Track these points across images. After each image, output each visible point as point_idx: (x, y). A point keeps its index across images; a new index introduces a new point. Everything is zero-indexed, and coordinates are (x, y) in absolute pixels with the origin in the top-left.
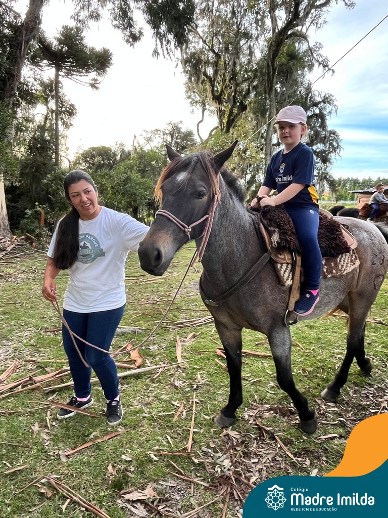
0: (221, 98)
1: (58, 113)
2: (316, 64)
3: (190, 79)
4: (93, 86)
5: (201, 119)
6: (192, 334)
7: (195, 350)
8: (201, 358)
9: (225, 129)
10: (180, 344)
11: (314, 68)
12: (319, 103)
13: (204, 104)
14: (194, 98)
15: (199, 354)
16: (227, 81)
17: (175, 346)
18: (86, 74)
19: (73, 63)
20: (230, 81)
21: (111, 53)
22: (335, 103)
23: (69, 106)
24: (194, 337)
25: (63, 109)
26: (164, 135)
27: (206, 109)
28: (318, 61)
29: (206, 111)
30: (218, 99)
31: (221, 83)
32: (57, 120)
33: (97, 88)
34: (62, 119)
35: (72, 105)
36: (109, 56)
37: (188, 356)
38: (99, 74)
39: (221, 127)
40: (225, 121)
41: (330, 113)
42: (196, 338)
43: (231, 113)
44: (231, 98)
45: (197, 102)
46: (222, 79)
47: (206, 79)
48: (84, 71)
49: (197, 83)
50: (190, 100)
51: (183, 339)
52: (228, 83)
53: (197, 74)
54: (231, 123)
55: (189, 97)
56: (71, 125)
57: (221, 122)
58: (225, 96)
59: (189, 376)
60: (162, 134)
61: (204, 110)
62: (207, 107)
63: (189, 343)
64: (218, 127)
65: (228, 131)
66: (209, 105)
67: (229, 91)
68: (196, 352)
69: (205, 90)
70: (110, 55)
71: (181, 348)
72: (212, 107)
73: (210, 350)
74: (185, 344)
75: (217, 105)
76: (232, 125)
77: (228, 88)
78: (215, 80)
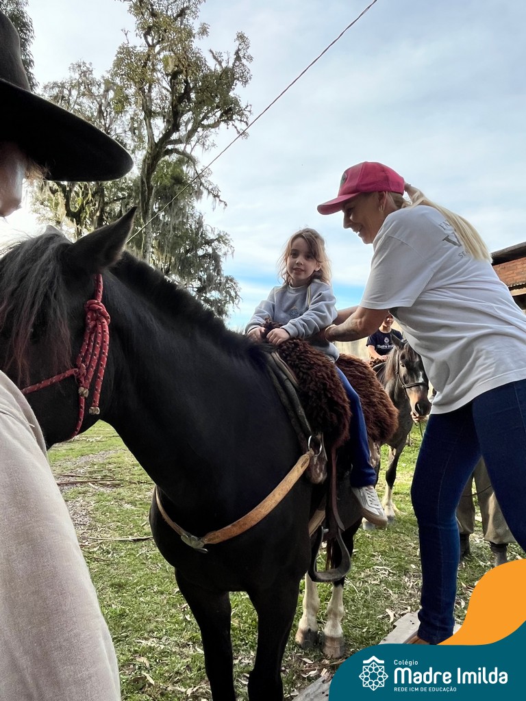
0: (80, 217)
2: (205, 192)
11: (203, 196)
12: (212, 241)
14: (44, 212)
16: (90, 196)
20: (93, 197)
22: (232, 244)
28: (207, 189)
30: (75, 216)
31: (81, 197)
41: (225, 254)
44: (95, 218)
45: (48, 219)
46: (83, 192)
47: (57, 188)
50: (38, 215)
52: (91, 198)
55: (37, 211)
58: (86, 214)
67: (92, 208)
69: (57, 204)
75: (74, 225)
77: (91, 205)
78: (71, 191)
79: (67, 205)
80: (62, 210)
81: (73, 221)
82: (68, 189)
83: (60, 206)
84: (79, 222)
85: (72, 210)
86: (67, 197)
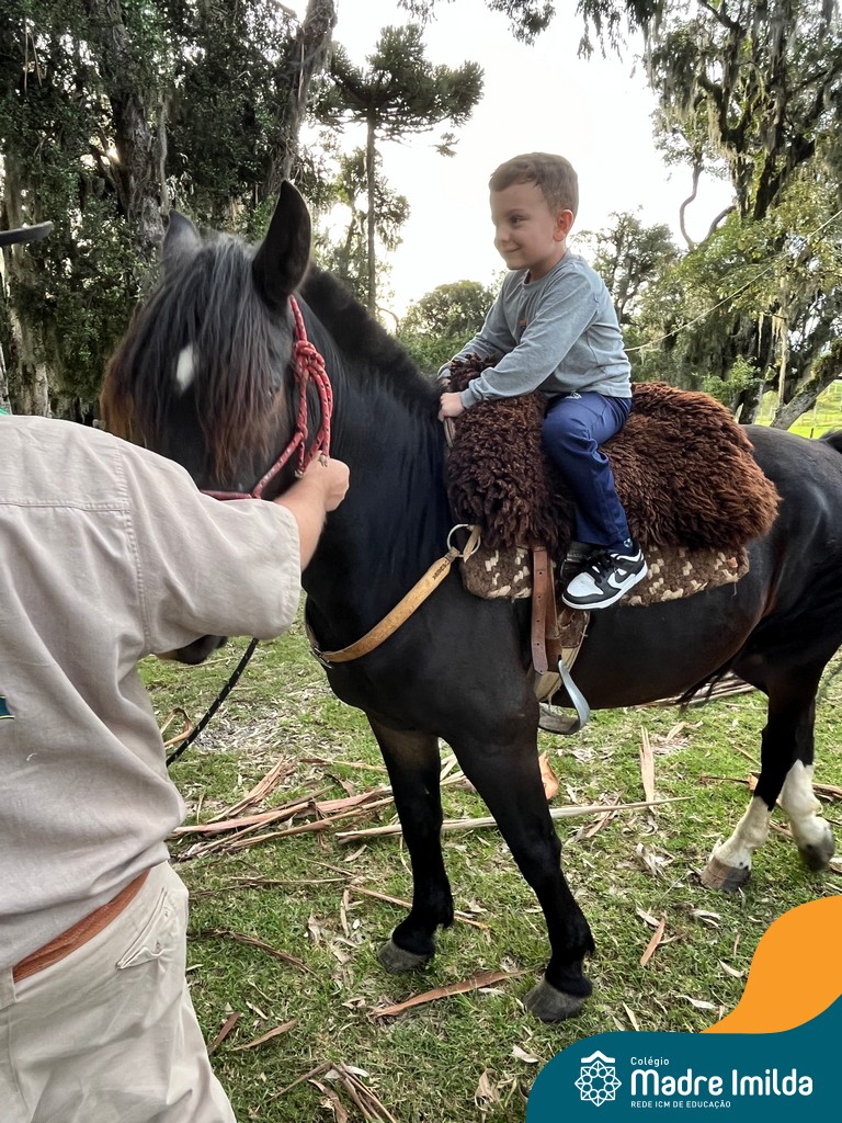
0: (742, 135)
1: (373, 218)
3: (666, 98)
4: (444, 150)
5: (691, 195)
6: (680, 726)
7: (689, 770)
8: (707, 794)
9: (753, 210)
10: (649, 749)
13: (698, 155)
14: (673, 144)
15: (702, 782)
16: (762, 92)
17: (638, 756)
18: (428, 127)
19: (402, 106)
20: (768, 89)
21: (482, 72)
23: (395, 202)
24: (687, 735)
25: (385, 209)
26: (599, 242)
27: (703, 169)
29: (702, 173)
30: (735, 137)
31: (745, 99)
32: (371, 232)
33: (451, 154)
34: (382, 230)
35: (401, 200)
36: (477, 78)
37: (672, 784)
38: (456, 122)
39: (743, 206)
40: (752, 191)
42: (691, 737)
43: (770, 166)
44: (771, 130)
45: (681, 153)
46: (748, 88)
47: (705, 94)
48: (425, 121)
49: (684, 106)
50: (665, 152)
51: (656, 736)
52: (764, 94)
53: (683, 84)
54: (768, 194)
55: (662, 145)
56: (400, 241)
57: (742, 196)
58: (754, 126)
59: (677, 842)
60: (595, 239)
61: (698, 169)
62: (706, 162)
63: (674, 748)
64: (734, 208)
65: (760, 214)
66: (711, 156)
67: (765, 114)
68: (694, 774)
69: (703, 122)
70: (480, 76)
71: (653, 761)
72: (720, 159)
73: (731, 776)
74: (661, 750)
75: (733, 154)
76: (771, 199)
77: (764, 108)
78: (728, 92)
79: (722, 121)
80: (714, 131)
81: (730, 148)
82: (724, 91)
83: (711, 125)
84: (741, 147)
85: (731, 127)
86: (722, 107)
